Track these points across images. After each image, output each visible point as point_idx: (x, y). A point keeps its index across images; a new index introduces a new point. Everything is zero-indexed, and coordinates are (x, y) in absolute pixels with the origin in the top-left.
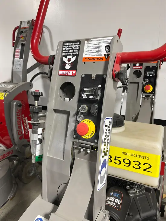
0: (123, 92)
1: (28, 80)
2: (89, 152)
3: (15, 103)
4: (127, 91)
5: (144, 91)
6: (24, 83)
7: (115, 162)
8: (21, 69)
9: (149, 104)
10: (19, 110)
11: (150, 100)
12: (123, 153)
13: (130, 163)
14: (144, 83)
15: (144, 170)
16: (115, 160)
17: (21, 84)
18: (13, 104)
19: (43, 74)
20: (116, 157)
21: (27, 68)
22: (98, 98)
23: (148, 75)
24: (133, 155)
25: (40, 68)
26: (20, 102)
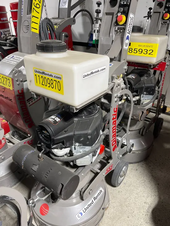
0: (148, 19)
1: (72, 16)
2: (122, 31)
3: (64, 34)
4: (151, 18)
5: (163, 19)
6: (69, 18)
7: (134, 52)
8: (66, 6)
9: (165, 29)
10: (66, 40)
11: (167, 25)
12: (139, 46)
13: (142, 52)
14: (164, 12)
15: (149, 54)
16: (134, 50)
17: (67, 19)
18: (62, 35)
19: (84, 12)
20: (135, 49)
21: (72, 5)
22: (129, 4)
23: (168, 6)
24: (144, 46)
25: (80, 6)
26: (67, 34)
